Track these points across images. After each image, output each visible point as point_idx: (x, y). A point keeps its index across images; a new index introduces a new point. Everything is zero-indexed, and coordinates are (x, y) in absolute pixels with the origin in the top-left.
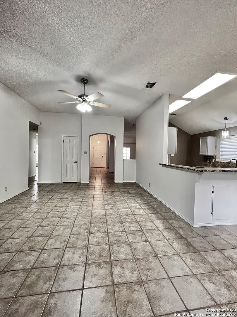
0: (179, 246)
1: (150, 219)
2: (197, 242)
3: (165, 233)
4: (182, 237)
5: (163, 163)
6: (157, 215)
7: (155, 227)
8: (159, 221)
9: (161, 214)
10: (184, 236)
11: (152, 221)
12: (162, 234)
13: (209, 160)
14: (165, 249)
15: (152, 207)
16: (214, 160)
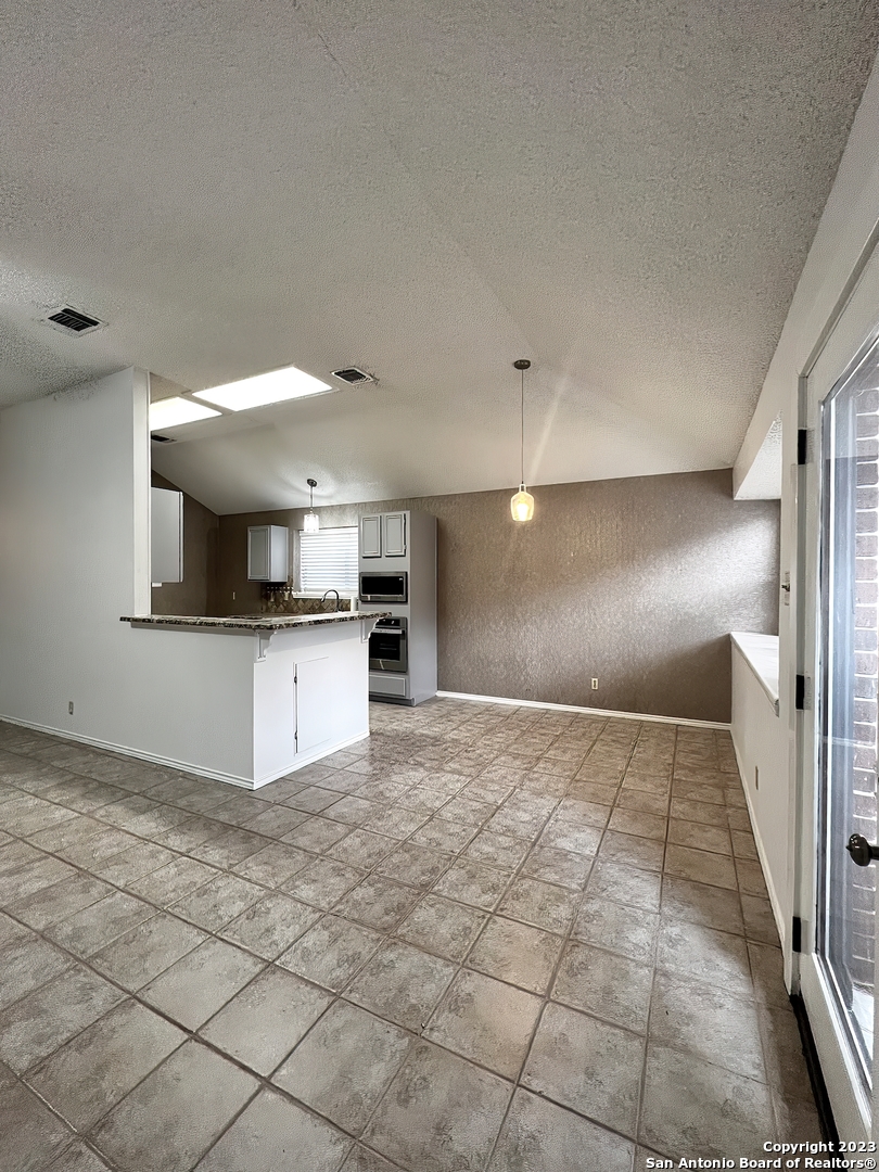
0: (225, 852)
1: (107, 824)
2: (267, 821)
3: (175, 841)
4: (226, 827)
5: (137, 616)
6: (130, 802)
7: (133, 841)
8: (142, 818)
9: (142, 794)
10: (234, 823)
11: (114, 828)
12: (161, 848)
13: (275, 594)
14: (185, 879)
15: (102, 785)
16: (287, 594)
